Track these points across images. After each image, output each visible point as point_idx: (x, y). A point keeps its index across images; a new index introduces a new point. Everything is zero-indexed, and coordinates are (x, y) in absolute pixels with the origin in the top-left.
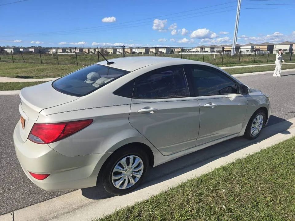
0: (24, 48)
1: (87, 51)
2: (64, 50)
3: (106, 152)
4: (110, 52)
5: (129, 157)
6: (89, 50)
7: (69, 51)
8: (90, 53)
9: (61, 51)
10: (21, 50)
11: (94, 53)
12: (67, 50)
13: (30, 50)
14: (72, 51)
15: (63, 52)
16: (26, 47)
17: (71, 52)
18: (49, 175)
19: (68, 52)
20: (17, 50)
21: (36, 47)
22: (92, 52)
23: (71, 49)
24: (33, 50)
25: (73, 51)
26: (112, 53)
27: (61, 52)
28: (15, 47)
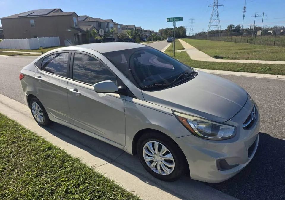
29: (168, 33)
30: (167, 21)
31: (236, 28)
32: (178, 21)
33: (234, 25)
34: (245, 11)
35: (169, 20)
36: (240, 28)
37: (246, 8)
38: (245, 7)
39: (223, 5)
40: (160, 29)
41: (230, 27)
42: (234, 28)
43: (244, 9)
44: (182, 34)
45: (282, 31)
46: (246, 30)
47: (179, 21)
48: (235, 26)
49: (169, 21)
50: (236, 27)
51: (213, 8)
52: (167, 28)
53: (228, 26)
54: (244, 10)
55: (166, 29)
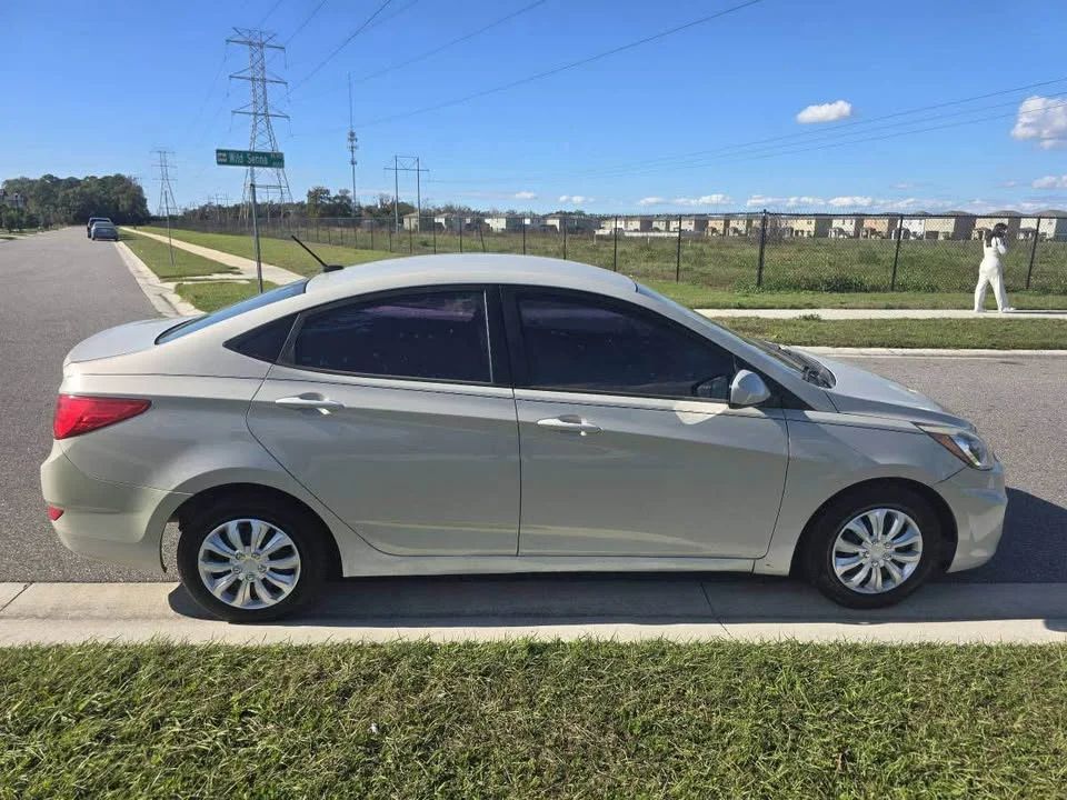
0: (534, 218)
1: (719, 226)
2: (647, 223)
3: (176, 489)
4: (802, 231)
5: (249, 524)
6: (727, 224)
7: (662, 226)
8: (731, 234)
9: (636, 225)
10: (527, 222)
11: (744, 232)
12: (655, 224)
13: (550, 222)
14: (671, 229)
15: (642, 230)
16: (541, 213)
17: (667, 229)
18: (62, 512)
19: (657, 230)
20: (515, 222)
21: (570, 213)
22: (736, 230)
23: (668, 219)
24: (556, 223)
25: (674, 225)
26: (812, 234)
27: (636, 230)
28: (514, 213)
29: (57, 197)
30: (219, 163)
31: (338, 201)
32: (264, 166)
33: (327, 192)
34: (356, 148)
35: (226, 158)
36: (350, 201)
37: (357, 136)
38: (352, 134)
39: (288, 117)
40: (12, 177)
41: (316, 195)
42: (329, 199)
43: (352, 140)
44: (126, 207)
45: (468, 221)
46: (370, 210)
47: (270, 165)
48: (333, 195)
49: (228, 163)
50: (336, 197)
51: (252, 123)
52: (50, 177)
53: (310, 192)
54: (350, 144)
55: (42, 180)
